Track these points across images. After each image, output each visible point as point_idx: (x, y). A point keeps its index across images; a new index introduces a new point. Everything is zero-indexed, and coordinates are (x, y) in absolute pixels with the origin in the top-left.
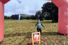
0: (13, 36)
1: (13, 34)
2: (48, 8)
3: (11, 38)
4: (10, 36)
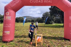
0: (20, 37)
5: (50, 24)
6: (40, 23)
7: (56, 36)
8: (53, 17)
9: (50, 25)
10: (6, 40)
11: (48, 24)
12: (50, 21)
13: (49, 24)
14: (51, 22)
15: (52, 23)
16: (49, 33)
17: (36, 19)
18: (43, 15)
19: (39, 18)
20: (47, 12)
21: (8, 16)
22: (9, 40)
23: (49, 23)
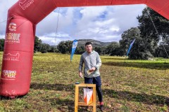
0: (48, 89)
1: (50, 85)
2: (158, 20)
3: (42, 91)
4: (41, 89)
5: (142, 59)
6: (115, 57)
7: (147, 93)
8: (149, 42)
9: (140, 61)
10: (7, 92)
11: (135, 59)
12: (142, 51)
13: (138, 59)
14: (144, 54)
15: (146, 55)
16: (129, 83)
17: (106, 46)
18: (123, 37)
19: (112, 43)
20: (135, 29)
21: (13, 32)
22: (14, 93)
23: (140, 57)
